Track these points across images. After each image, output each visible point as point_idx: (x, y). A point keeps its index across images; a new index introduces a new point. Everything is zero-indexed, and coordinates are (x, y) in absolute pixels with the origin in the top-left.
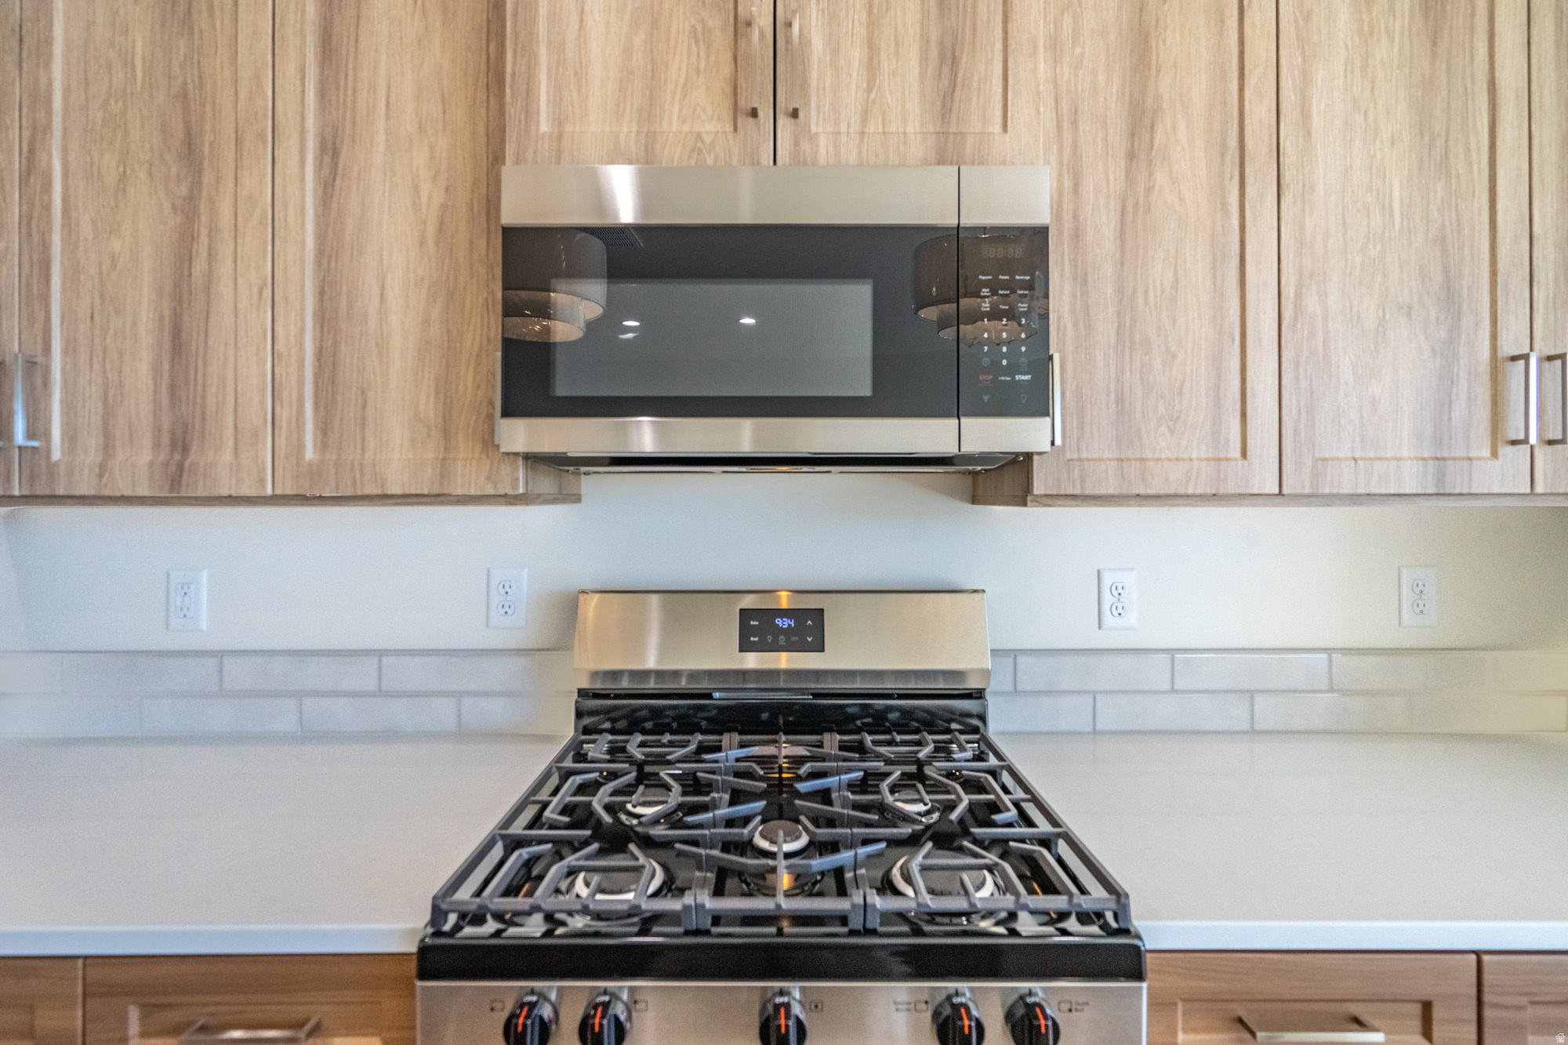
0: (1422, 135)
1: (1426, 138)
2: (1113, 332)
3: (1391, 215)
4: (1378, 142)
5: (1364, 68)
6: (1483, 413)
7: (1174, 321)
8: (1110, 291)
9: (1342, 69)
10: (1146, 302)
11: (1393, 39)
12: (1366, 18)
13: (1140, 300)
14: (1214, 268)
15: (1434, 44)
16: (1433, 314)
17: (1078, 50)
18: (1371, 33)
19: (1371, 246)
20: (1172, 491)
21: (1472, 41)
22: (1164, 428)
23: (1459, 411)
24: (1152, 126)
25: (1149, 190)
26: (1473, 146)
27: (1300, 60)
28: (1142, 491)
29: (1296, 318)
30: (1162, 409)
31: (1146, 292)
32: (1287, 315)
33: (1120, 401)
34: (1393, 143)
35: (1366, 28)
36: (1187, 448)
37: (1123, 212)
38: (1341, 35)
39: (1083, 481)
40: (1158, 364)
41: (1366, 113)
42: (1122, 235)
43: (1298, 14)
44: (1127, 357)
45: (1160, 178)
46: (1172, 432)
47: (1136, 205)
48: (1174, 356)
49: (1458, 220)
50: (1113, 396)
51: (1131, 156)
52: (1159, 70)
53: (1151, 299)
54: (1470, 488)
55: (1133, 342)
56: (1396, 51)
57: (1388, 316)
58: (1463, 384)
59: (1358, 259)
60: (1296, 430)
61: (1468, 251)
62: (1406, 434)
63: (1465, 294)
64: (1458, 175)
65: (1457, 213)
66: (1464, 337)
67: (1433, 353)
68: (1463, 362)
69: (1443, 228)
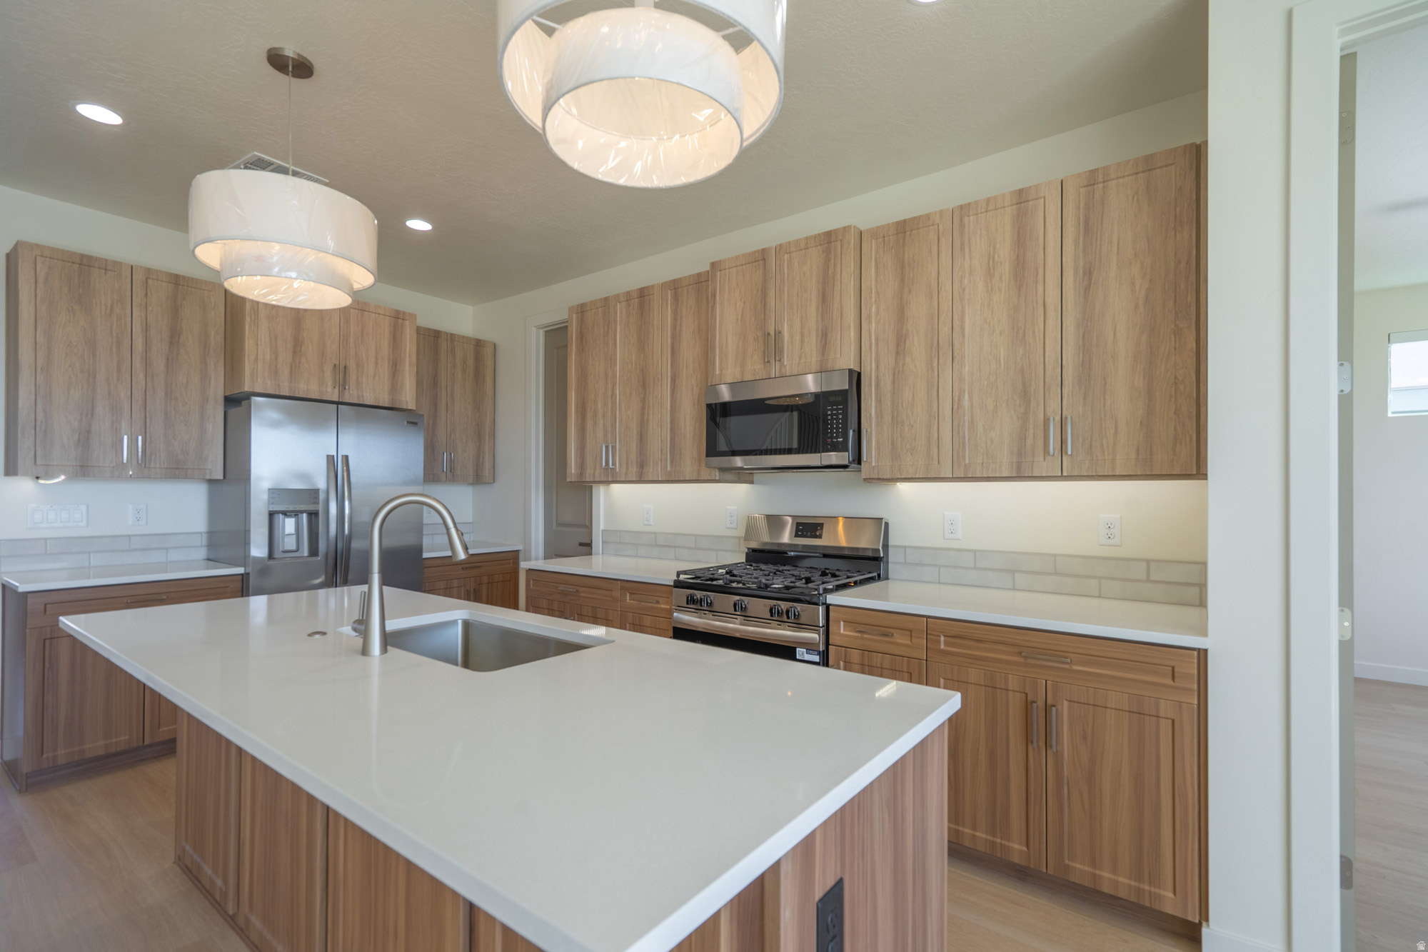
0: (1013, 329)
1: (1015, 330)
2: (890, 419)
3: (1000, 362)
4: (995, 334)
5: (989, 305)
6: (1040, 442)
7: (913, 413)
8: (889, 404)
9: (980, 307)
10: (902, 407)
11: (1001, 292)
12: (989, 285)
13: (900, 407)
14: (928, 391)
15: (1019, 290)
16: (1018, 402)
17: (878, 317)
18: (992, 291)
19: (991, 376)
20: (910, 476)
21: (1036, 286)
22: (909, 453)
23: (1029, 442)
24: (905, 341)
25: (904, 365)
26: (1036, 330)
27: (960, 307)
28: (900, 477)
29: (958, 409)
30: (908, 446)
31: (902, 403)
32: (955, 407)
33: (893, 444)
34: (1001, 334)
35: (990, 289)
36: (917, 460)
38: (979, 294)
39: (878, 473)
40: (906, 429)
41: (989, 323)
42: (894, 383)
43: (960, 289)
44: (895, 427)
45: (908, 360)
46: (911, 454)
47: (899, 371)
48: (913, 426)
49: (1029, 362)
50: (890, 442)
51: (897, 353)
52: (907, 320)
53: (904, 406)
54: (1032, 473)
55: (897, 422)
56: (1002, 296)
57: (998, 405)
58: (1031, 430)
59: (986, 383)
60: (958, 452)
61: (1033, 375)
62: (1005, 452)
63: (1032, 393)
64: (1029, 343)
65: (1029, 359)
66: (1032, 411)
67: (1018, 418)
68: (1031, 421)
69: (1023, 366)
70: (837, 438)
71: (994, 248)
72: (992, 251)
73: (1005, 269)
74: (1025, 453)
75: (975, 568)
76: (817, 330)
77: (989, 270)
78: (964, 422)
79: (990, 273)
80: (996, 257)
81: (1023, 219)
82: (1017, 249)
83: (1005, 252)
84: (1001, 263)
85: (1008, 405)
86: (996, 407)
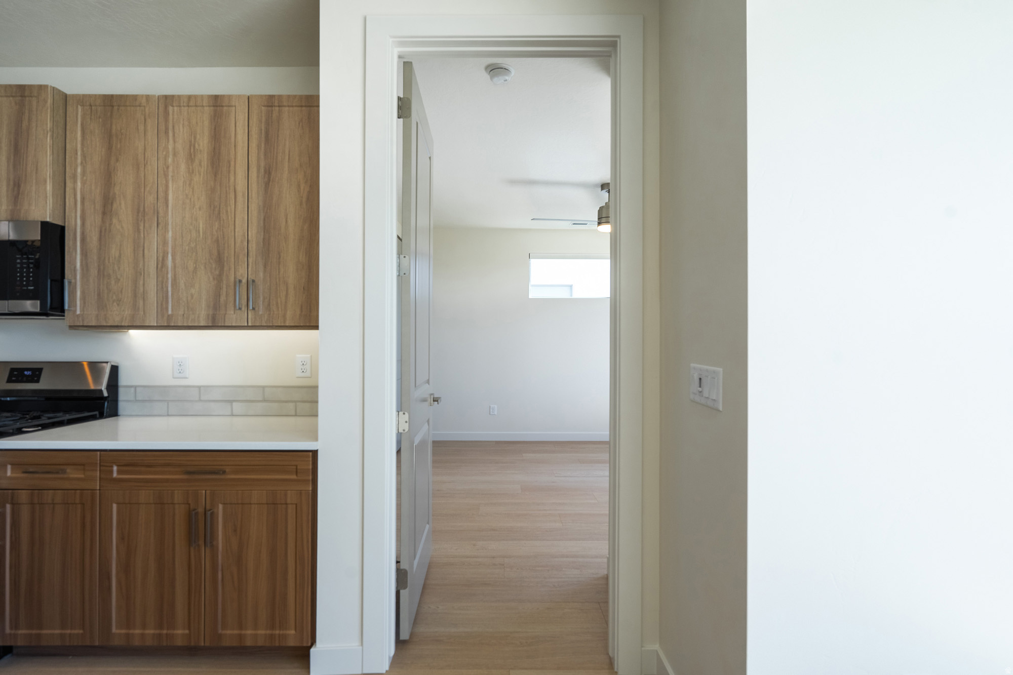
0: (211, 206)
1: (212, 208)
2: (96, 272)
3: (199, 232)
4: (195, 209)
5: (190, 184)
6: (231, 299)
7: (119, 268)
8: (95, 258)
9: (182, 185)
10: (109, 262)
11: (201, 175)
12: (191, 167)
13: (107, 261)
14: (134, 250)
15: (215, 176)
16: (214, 266)
17: (85, 178)
18: (193, 172)
19: (192, 243)
20: (116, 324)
21: (229, 175)
22: (115, 304)
23: (223, 298)
24: (112, 203)
25: (110, 224)
26: (229, 210)
27: (165, 182)
28: (105, 324)
29: (162, 267)
30: (114, 297)
31: (109, 258)
32: (160, 266)
33: (99, 295)
34: (200, 209)
35: (191, 171)
36: (123, 310)
37: (101, 232)
38: (182, 173)
39: (83, 321)
40: (113, 282)
41: (190, 199)
42: (100, 239)
43: (164, 166)
44: (102, 280)
45: (115, 221)
46: (118, 305)
47: (105, 229)
48: (119, 280)
49: (223, 235)
50: (96, 293)
51: (104, 213)
52: (115, 184)
53: (111, 261)
54: (224, 323)
55: (104, 275)
56: (201, 179)
57: (197, 267)
58: (225, 289)
59: (187, 248)
60: (162, 304)
61: (226, 245)
62: (203, 306)
63: (225, 259)
64: (223, 220)
65: (223, 232)
66: (225, 274)
67: (214, 279)
68: (224, 282)
69: (218, 237)
70: (27, 285)
71: (195, 138)
72: (193, 140)
73: (204, 157)
74: (220, 307)
75: (200, 400)
76: (8, 180)
77: (191, 155)
78: (167, 279)
79: (191, 158)
80: (197, 146)
81: (219, 120)
82: (213, 143)
83: (204, 143)
84: (200, 151)
85: (205, 268)
86: (195, 268)
